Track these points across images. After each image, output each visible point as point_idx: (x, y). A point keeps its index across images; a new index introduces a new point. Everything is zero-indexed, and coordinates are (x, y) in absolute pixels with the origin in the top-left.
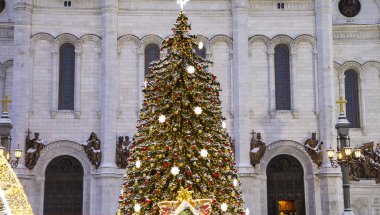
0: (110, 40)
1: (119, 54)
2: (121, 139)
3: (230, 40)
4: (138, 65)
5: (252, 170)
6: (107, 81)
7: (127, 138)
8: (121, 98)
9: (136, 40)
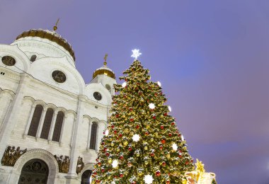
0: (20, 96)
1: (22, 104)
2: (9, 148)
3: (76, 114)
4: (30, 113)
5: (76, 176)
6: (12, 115)
7: (14, 148)
8: (16, 126)
9: (34, 100)
